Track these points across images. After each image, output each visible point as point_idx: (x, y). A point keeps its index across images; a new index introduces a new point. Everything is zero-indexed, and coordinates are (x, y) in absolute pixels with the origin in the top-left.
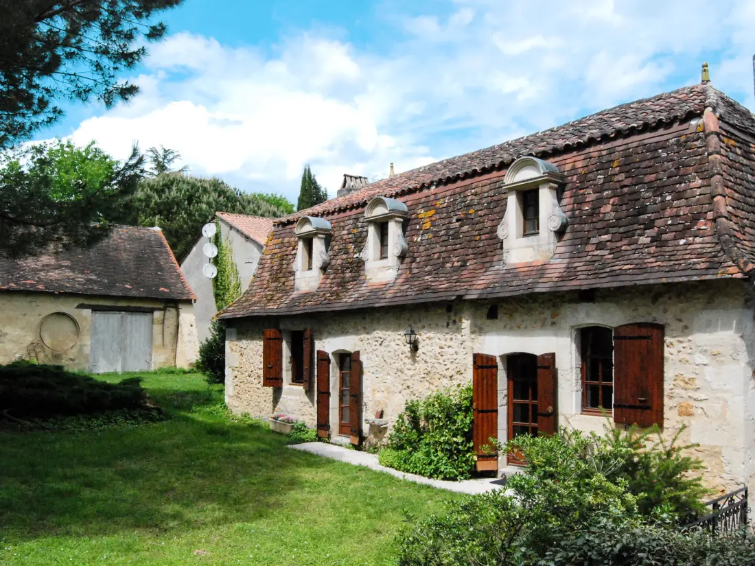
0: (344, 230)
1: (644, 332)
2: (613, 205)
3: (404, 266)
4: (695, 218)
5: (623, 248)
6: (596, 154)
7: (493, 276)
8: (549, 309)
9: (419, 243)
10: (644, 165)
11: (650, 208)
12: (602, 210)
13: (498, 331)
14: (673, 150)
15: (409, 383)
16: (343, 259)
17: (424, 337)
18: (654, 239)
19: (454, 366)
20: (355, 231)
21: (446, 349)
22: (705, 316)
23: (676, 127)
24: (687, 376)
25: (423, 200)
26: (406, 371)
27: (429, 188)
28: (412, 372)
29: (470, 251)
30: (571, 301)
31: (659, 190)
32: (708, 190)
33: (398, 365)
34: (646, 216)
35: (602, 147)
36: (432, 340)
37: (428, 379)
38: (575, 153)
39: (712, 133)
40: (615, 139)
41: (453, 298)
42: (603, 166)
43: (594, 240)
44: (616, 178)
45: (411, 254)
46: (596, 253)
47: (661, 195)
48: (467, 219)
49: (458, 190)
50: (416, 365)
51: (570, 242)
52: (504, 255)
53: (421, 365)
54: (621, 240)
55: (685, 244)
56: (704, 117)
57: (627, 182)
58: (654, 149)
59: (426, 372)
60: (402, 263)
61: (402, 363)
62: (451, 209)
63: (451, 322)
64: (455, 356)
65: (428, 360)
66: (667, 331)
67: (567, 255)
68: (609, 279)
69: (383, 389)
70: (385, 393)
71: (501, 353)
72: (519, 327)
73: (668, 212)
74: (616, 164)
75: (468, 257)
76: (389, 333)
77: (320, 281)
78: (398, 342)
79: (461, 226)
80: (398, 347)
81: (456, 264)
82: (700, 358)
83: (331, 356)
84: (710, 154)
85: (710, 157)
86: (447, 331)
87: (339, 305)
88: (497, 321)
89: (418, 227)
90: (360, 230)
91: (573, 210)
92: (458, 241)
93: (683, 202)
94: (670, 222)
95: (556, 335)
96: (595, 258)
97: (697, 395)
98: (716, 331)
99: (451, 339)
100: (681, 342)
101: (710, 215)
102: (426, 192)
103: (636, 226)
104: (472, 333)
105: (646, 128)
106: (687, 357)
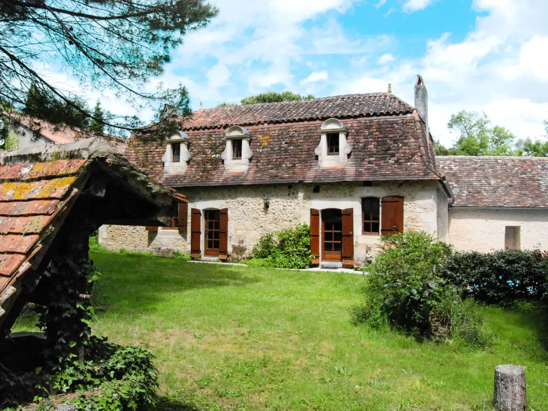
0: (200, 141)
1: (395, 199)
2: (374, 145)
3: (252, 164)
4: (413, 155)
5: (382, 164)
6: (363, 121)
7: (315, 173)
8: (348, 188)
9: (261, 152)
10: (388, 129)
11: (393, 148)
12: (369, 146)
13: (320, 198)
14: (400, 125)
15: (262, 225)
16: (203, 157)
17: (273, 201)
18: (396, 162)
19: (292, 215)
20: (210, 142)
21: (287, 207)
22: (421, 194)
23: (401, 115)
24: (413, 217)
25: (260, 130)
26: (260, 219)
27: (263, 124)
28: (264, 219)
29: (296, 159)
30: (360, 186)
31: (395, 141)
32: (417, 144)
33: (255, 215)
34: (391, 152)
35: (366, 119)
36: (277, 203)
37: (275, 222)
38: (352, 119)
39: (417, 121)
40: (372, 116)
41: (297, 182)
42: (368, 127)
43: (366, 160)
44: (374, 134)
45: (255, 158)
46: (368, 165)
47: (397, 143)
48: (292, 143)
49: (283, 128)
50: (267, 215)
51: (354, 160)
52: (319, 163)
53: (270, 215)
54: (380, 161)
55: (410, 165)
56: (413, 114)
57: (380, 136)
58: (392, 123)
59: (274, 218)
60: (250, 162)
61: (257, 214)
62: (280, 137)
63: (291, 194)
64: (293, 210)
65: (276, 213)
66: (405, 199)
67: (354, 165)
68: (381, 177)
69: (243, 228)
70: (245, 231)
71: (322, 209)
72: (331, 197)
73: (401, 151)
74: (374, 127)
75: (296, 162)
76: (249, 199)
77: (186, 169)
78: (255, 204)
79: (289, 146)
80: (254, 206)
81: (288, 165)
82: (418, 210)
83: (201, 212)
84: (417, 130)
85: (417, 131)
86: (288, 198)
87: (213, 183)
88: (319, 194)
89: (259, 144)
90: (214, 142)
91: (354, 145)
92: (288, 154)
93: (407, 147)
94: (402, 155)
95: (352, 200)
96: (369, 168)
97: (417, 224)
98: (425, 199)
99: (291, 202)
100: (410, 204)
101: (419, 154)
102: (260, 126)
103: (386, 155)
104: (304, 199)
105: (388, 114)
106: (413, 210)
